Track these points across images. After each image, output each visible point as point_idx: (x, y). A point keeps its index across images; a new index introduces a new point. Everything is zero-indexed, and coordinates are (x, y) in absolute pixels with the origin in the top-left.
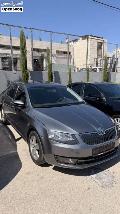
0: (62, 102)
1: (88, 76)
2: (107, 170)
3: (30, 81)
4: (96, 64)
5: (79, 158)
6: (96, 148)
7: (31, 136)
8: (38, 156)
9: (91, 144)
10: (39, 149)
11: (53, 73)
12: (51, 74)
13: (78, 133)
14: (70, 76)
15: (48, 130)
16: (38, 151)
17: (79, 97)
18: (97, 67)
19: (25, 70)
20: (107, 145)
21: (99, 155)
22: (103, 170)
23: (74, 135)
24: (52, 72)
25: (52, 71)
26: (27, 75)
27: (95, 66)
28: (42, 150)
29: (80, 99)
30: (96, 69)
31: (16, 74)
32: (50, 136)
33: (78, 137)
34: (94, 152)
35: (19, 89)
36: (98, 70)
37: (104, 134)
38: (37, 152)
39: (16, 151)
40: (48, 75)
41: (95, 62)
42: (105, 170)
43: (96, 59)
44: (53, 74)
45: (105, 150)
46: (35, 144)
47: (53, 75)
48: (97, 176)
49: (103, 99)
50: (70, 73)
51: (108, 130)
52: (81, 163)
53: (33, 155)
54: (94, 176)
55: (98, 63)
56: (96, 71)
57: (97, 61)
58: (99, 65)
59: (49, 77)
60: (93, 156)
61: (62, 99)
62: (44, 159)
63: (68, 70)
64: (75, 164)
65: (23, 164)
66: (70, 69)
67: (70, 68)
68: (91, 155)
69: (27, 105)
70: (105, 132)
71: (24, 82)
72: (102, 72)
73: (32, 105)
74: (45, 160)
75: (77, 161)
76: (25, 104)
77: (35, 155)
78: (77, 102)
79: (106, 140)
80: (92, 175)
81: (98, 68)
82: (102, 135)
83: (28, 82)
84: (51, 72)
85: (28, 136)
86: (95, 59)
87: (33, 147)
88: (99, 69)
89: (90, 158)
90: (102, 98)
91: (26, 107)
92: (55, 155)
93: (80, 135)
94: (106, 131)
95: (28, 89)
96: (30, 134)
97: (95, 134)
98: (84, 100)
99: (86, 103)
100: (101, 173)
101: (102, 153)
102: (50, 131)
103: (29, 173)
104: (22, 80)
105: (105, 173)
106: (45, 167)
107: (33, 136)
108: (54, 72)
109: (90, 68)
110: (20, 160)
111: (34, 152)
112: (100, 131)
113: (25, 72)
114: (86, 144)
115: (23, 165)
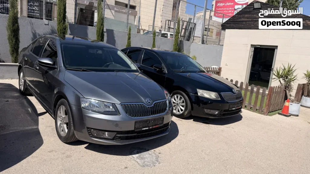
0: (109, 67)
1: (154, 42)
2: (153, 150)
3: (68, 36)
4: (167, 28)
5: (118, 131)
6: (140, 122)
7: (60, 106)
8: (66, 130)
9: (134, 115)
10: (68, 122)
11: (105, 30)
12: (101, 31)
13: (120, 103)
14: (129, 38)
15: (81, 97)
16: (67, 124)
17: (132, 64)
18: (169, 32)
19: (62, 21)
20: (155, 120)
21: (144, 130)
22: (148, 150)
23: (114, 104)
24: (103, 30)
25: (103, 28)
26: (65, 29)
27: (167, 30)
28: (72, 122)
29: (133, 67)
30: (167, 34)
31: (48, 25)
32: (84, 104)
33: (119, 107)
34: (137, 125)
35: (48, 45)
36: (169, 35)
37: (152, 106)
38: (65, 126)
39: (36, 127)
40: (97, 32)
41: (167, 25)
42: (150, 150)
43: (169, 21)
44: (105, 32)
45: (152, 125)
46: (64, 116)
47: (105, 34)
48: (140, 156)
49: (164, 71)
50: (130, 34)
51: (157, 103)
52: (120, 137)
53: (60, 131)
54: (135, 156)
55: (171, 27)
56: (166, 37)
57: (169, 23)
58: (171, 30)
59: (98, 36)
60: (136, 130)
61: (109, 64)
62: (74, 134)
63: (126, 30)
64: (113, 139)
65: (44, 141)
66: (130, 30)
67: (130, 27)
68: (133, 129)
69: (57, 65)
70: (154, 104)
71: (60, 36)
72: (173, 39)
73: (64, 66)
74: (75, 136)
75: (116, 135)
76: (54, 64)
77: (63, 131)
78: (129, 69)
79: (153, 113)
80: (133, 155)
81: (169, 34)
82: (149, 107)
83: (64, 36)
84: (101, 29)
85: (55, 106)
86: (167, 21)
87: (61, 121)
88: (171, 35)
89: (132, 132)
90: (163, 69)
91: (56, 68)
92: (88, 128)
93: (122, 105)
94: (156, 103)
95: (61, 44)
96: (59, 103)
97: (141, 106)
98: (138, 69)
99: (140, 72)
100: (145, 153)
101: (147, 127)
102: (85, 99)
103: (52, 151)
104: (57, 33)
105: (150, 153)
106: (75, 145)
107: (61, 106)
108: (107, 30)
109: (158, 32)
110: (41, 137)
111: (61, 127)
112: (147, 102)
113: (61, 24)
114: (129, 115)
115: (44, 143)
